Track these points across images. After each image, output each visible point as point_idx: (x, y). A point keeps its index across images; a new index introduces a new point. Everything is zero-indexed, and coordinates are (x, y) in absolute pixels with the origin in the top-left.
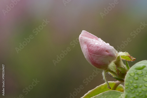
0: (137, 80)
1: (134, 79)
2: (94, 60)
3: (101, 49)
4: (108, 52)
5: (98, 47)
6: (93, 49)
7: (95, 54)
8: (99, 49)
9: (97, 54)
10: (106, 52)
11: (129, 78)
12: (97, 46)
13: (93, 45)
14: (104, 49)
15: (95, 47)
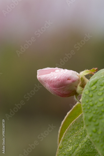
0: (92, 97)
1: (89, 96)
2: (61, 92)
3: (63, 81)
4: (69, 80)
5: (59, 80)
6: (55, 84)
7: (59, 87)
8: (60, 81)
9: (61, 87)
10: (69, 81)
11: (85, 97)
12: (57, 79)
13: (53, 80)
14: (65, 79)
15: (56, 81)
